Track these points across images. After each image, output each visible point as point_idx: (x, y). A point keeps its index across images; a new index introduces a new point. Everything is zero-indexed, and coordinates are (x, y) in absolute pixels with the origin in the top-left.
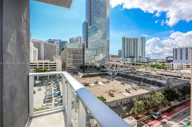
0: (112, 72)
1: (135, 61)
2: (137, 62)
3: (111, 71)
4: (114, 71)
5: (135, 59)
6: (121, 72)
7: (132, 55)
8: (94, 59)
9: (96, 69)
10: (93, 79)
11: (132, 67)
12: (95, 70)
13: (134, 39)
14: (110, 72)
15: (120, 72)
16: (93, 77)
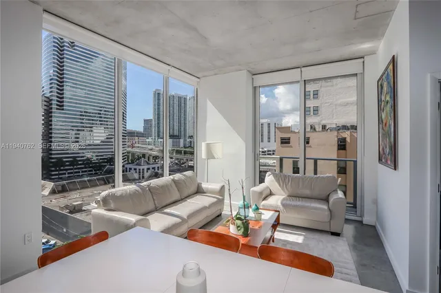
0: (138, 171)
1: (182, 145)
2: (185, 147)
3: (135, 169)
4: (143, 169)
5: (182, 141)
6: (158, 170)
7: (176, 133)
8: (77, 142)
9: (90, 167)
10: (91, 194)
11: (177, 159)
12: (86, 171)
13: (180, 98)
14: (133, 171)
15: (156, 170)
16: (89, 190)
